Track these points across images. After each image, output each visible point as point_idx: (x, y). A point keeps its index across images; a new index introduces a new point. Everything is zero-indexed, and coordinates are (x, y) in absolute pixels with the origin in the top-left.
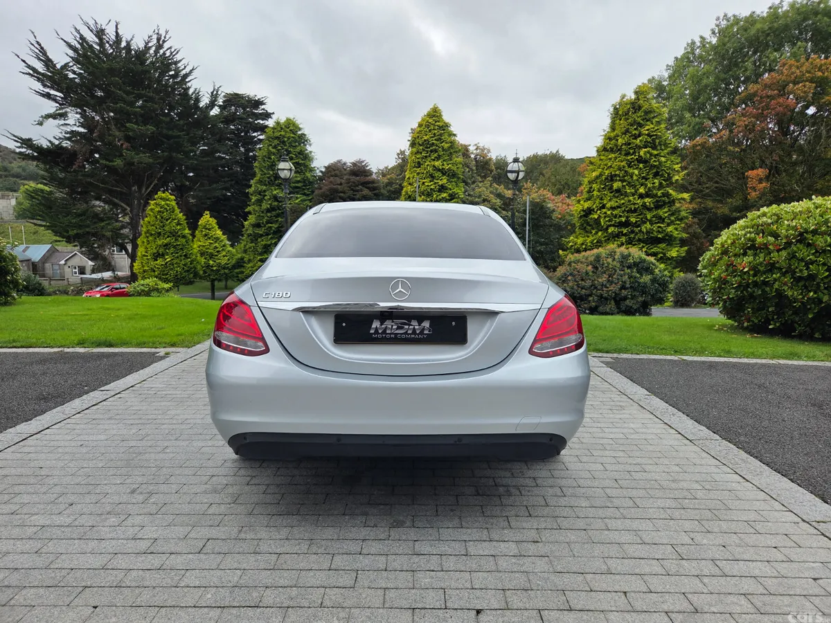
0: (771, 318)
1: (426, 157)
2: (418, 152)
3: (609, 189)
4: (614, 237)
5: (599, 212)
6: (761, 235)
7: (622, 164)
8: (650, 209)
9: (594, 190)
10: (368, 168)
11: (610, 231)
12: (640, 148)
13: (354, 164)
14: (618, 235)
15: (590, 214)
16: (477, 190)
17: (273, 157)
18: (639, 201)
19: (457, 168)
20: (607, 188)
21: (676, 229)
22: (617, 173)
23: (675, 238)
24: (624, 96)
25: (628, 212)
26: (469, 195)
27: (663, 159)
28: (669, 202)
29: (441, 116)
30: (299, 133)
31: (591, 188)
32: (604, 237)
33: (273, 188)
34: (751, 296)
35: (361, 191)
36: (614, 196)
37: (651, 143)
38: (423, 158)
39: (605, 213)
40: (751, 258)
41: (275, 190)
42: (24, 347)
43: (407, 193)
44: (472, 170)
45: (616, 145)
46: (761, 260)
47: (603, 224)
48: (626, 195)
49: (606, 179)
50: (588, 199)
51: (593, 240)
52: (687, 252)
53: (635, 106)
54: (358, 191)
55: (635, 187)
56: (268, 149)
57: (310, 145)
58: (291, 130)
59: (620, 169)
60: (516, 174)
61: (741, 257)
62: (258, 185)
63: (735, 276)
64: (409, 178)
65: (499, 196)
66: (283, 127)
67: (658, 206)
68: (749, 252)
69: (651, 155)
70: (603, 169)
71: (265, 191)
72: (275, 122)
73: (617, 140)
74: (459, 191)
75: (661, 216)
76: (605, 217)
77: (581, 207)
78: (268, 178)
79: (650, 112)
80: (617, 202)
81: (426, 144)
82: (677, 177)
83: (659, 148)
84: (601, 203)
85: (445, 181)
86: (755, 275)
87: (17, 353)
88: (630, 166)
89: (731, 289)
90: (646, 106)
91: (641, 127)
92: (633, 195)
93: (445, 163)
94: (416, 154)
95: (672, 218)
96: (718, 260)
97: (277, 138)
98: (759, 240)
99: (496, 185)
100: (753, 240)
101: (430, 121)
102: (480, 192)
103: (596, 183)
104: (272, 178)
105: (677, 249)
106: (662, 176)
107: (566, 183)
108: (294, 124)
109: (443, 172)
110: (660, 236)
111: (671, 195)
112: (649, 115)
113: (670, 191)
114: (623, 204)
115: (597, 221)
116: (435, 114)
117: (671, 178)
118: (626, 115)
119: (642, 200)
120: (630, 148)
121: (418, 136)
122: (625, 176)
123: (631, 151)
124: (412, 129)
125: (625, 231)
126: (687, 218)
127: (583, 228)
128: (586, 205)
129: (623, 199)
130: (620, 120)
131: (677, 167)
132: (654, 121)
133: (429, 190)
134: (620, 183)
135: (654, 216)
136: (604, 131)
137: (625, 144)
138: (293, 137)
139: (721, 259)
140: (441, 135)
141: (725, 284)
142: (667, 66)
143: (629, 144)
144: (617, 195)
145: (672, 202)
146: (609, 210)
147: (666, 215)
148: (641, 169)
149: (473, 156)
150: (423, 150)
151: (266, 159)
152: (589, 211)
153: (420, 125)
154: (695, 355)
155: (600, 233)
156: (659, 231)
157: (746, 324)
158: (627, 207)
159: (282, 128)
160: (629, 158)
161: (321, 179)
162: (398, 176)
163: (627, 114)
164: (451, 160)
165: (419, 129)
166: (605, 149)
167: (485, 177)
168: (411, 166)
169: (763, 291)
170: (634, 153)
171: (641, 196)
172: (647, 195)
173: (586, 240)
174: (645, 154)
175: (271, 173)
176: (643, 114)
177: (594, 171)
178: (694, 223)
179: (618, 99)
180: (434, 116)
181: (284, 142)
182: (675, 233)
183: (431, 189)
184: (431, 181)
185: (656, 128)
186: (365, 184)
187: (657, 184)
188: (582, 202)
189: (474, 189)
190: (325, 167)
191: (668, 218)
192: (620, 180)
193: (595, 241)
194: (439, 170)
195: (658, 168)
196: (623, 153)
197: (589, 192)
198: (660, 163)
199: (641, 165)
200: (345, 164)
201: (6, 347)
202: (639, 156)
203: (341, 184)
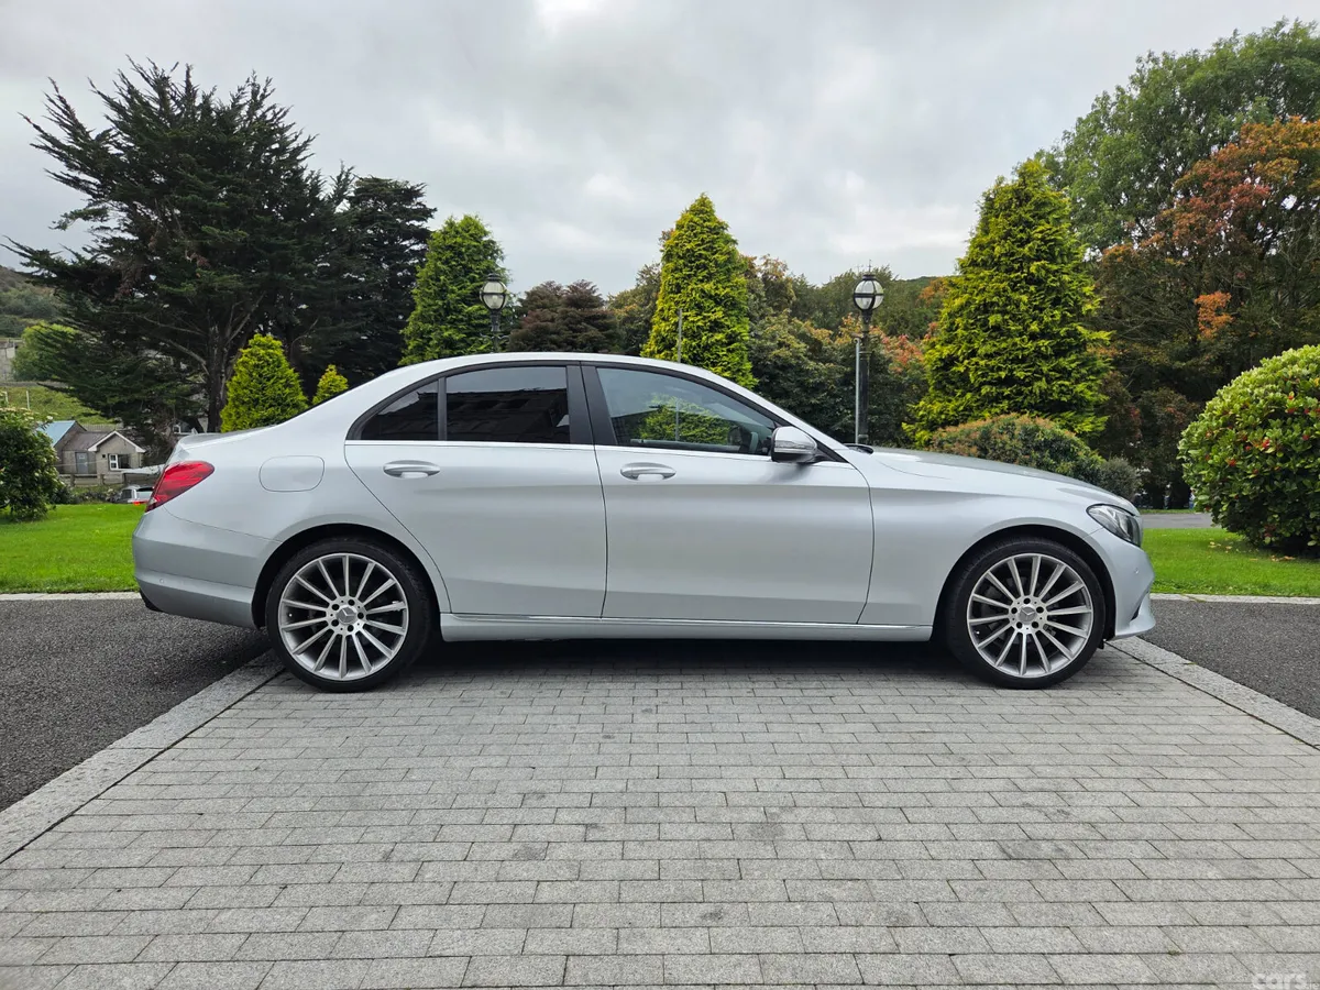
0: (1311, 529)
1: (689, 276)
2: (676, 270)
3: (982, 326)
4: (991, 402)
5: (966, 361)
6: (1292, 394)
7: (1002, 286)
8: (1046, 358)
9: (957, 328)
10: (595, 295)
11: (983, 391)
12: (1030, 260)
13: (574, 289)
14: (997, 399)
15: (953, 365)
16: (769, 329)
17: (442, 278)
18: (1030, 344)
19: (740, 293)
20: (979, 324)
21: (1089, 388)
22: (995, 299)
23: (1088, 402)
24: (1001, 180)
25: (1013, 361)
26: (756, 336)
27: (1066, 278)
28: (1077, 346)
29: (712, 212)
30: (485, 239)
31: (954, 323)
32: (976, 402)
33: (443, 327)
34: (1279, 492)
35: (586, 329)
36: (990, 337)
37: (1046, 253)
38: (684, 278)
39: (977, 363)
40: (1278, 432)
41: (447, 330)
42: (88, 591)
43: (659, 333)
44: (760, 297)
45: (992, 258)
46: (1295, 434)
47: (972, 381)
48: (1010, 335)
49: (977, 309)
50: (948, 342)
51: (959, 407)
52: (1108, 424)
53: (1020, 195)
54: (580, 331)
55: (1024, 322)
56: (435, 265)
57: (502, 258)
58: (471, 235)
59: (998, 294)
60: (871, 300)
61: (1260, 430)
62: (420, 323)
63: (1250, 462)
64: (662, 310)
65: (802, 337)
66: (460, 230)
67: (1060, 352)
68: (1275, 423)
69: (1048, 271)
70: (971, 294)
71: (430, 332)
72: (447, 223)
73: (993, 248)
74: (742, 330)
75: (1065, 368)
76: (976, 370)
77: (937, 355)
78: (435, 311)
79: (1044, 204)
80: (995, 346)
81: (690, 257)
82: (1089, 307)
83: (1059, 260)
84: (969, 348)
85: (720, 314)
86: (1283, 461)
87: (79, 601)
88: (1014, 290)
89: (1244, 481)
90: (1037, 196)
91: (1030, 227)
92: (1021, 335)
93: (719, 286)
94: (673, 271)
95: (1084, 371)
96: (1219, 435)
97: (450, 247)
98: (1291, 402)
99: (797, 321)
100: (1280, 403)
101: (696, 219)
102: (774, 332)
103: (961, 316)
104: (442, 312)
105: (1091, 419)
106: (1066, 304)
107: (902, 318)
108: (476, 226)
109: (717, 301)
110: (1064, 399)
111: (1080, 334)
112: (1042, 209)
113: (1080, 328)
114: (1005, 349)
115: (964, 377)
116: (702, 209)
117: (1080, 308)
118: (1005, 209)
119: (1035, 344)
120: (1013, 261)
121: (677, 244)
122: (1007, 305)
123: (1016, 266)
124: (664, 233)
125: (1007, 392)
126: (1106, 370)
127: (940, 386)
128: (946, 351)
129: (1005, 341)
130: (997, 217)
131: (1088, 290)
132: (1050, 218)
133: (695, 329)
134: (999, 315)
135: (1053, 370)
136: (972, 234)
137: (1006, 255)
138: (475, 246)
139: (1222, 433)
140: (713, 241)
141: (1231, 474)
142: (1065, 132)
143: (1013, 254)
144: (994, 334)
145: (1082, 346)
146: (982, 359)
147: (1073, 365)
148: (1032, 293)
149: (760, 275)
150: (685, 266)
151: (431, 282)
152: (950, 361)
153: (680, 227)
154: (1213, 592)
155: (969, 395)
156: (1062, 392)
157: (1268, 540)
158: (1010, 354)
159: (457, 232)
160: (1012, 276)
161: (520, 312)
162: (642, 306)
163: (1008, 207)
164: (729, 281)
165: (678, 233)
166: (974, 263)
167: (779, 308)
168: (665, 290)
169: (1300, 485)
170: (1021, 268)
171: (1033, 337)
172: (1043, 335)
173: (946, 407)
174: (1038, 270)
175: (440, 303)
176: (1033, 208)
177: (957, 297)
178: (1116, 378)
179: (992, 185)
180: (702, 212)
181: (460, 254)
182: (1088, 395)
183: (698, 327)
184: (697, 315)
185: (1055, 229)
186: (592, 320)
187: (1058, 318)
188: (938, 347)
189: (763, 327)
190: (528, 293)
191: (1077, 370)
192: (998, 312)
193: (961, 408)
194: (711, 297)
195: (1059, 292)
196: (1003, 268)
197: (950, 330)
198: (1062, 283)
199: (1032, 288)
200: (558, 288)
201: (58, 592)
202: (1029, 273)
203: (553, 320)
